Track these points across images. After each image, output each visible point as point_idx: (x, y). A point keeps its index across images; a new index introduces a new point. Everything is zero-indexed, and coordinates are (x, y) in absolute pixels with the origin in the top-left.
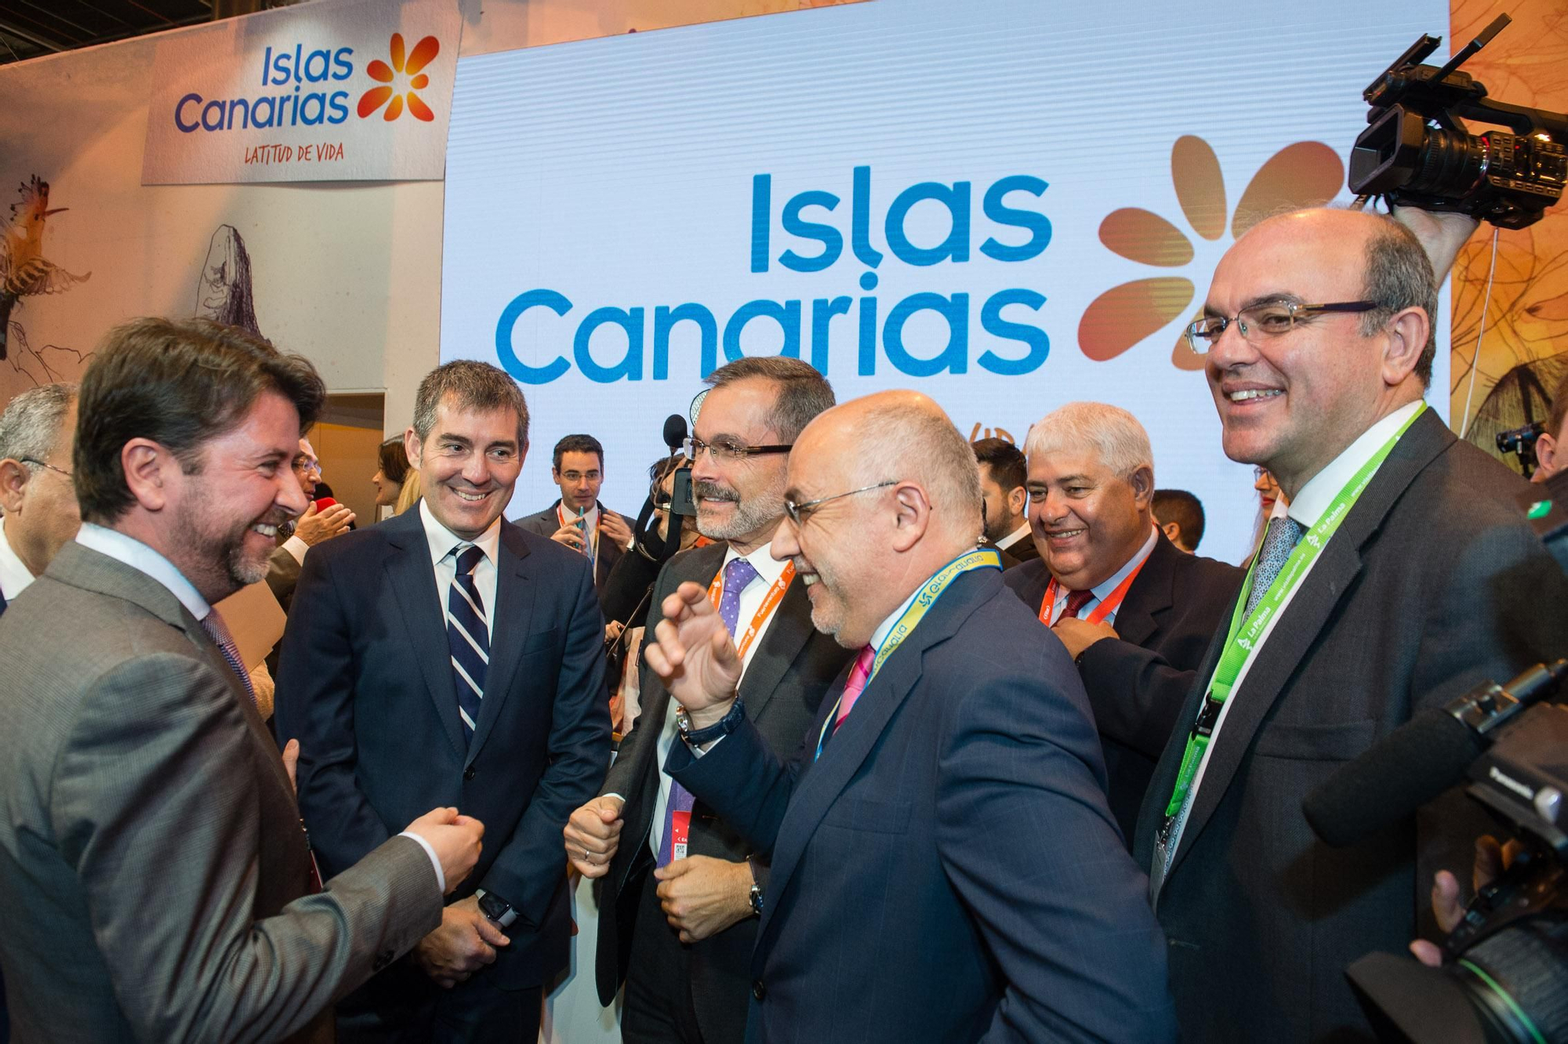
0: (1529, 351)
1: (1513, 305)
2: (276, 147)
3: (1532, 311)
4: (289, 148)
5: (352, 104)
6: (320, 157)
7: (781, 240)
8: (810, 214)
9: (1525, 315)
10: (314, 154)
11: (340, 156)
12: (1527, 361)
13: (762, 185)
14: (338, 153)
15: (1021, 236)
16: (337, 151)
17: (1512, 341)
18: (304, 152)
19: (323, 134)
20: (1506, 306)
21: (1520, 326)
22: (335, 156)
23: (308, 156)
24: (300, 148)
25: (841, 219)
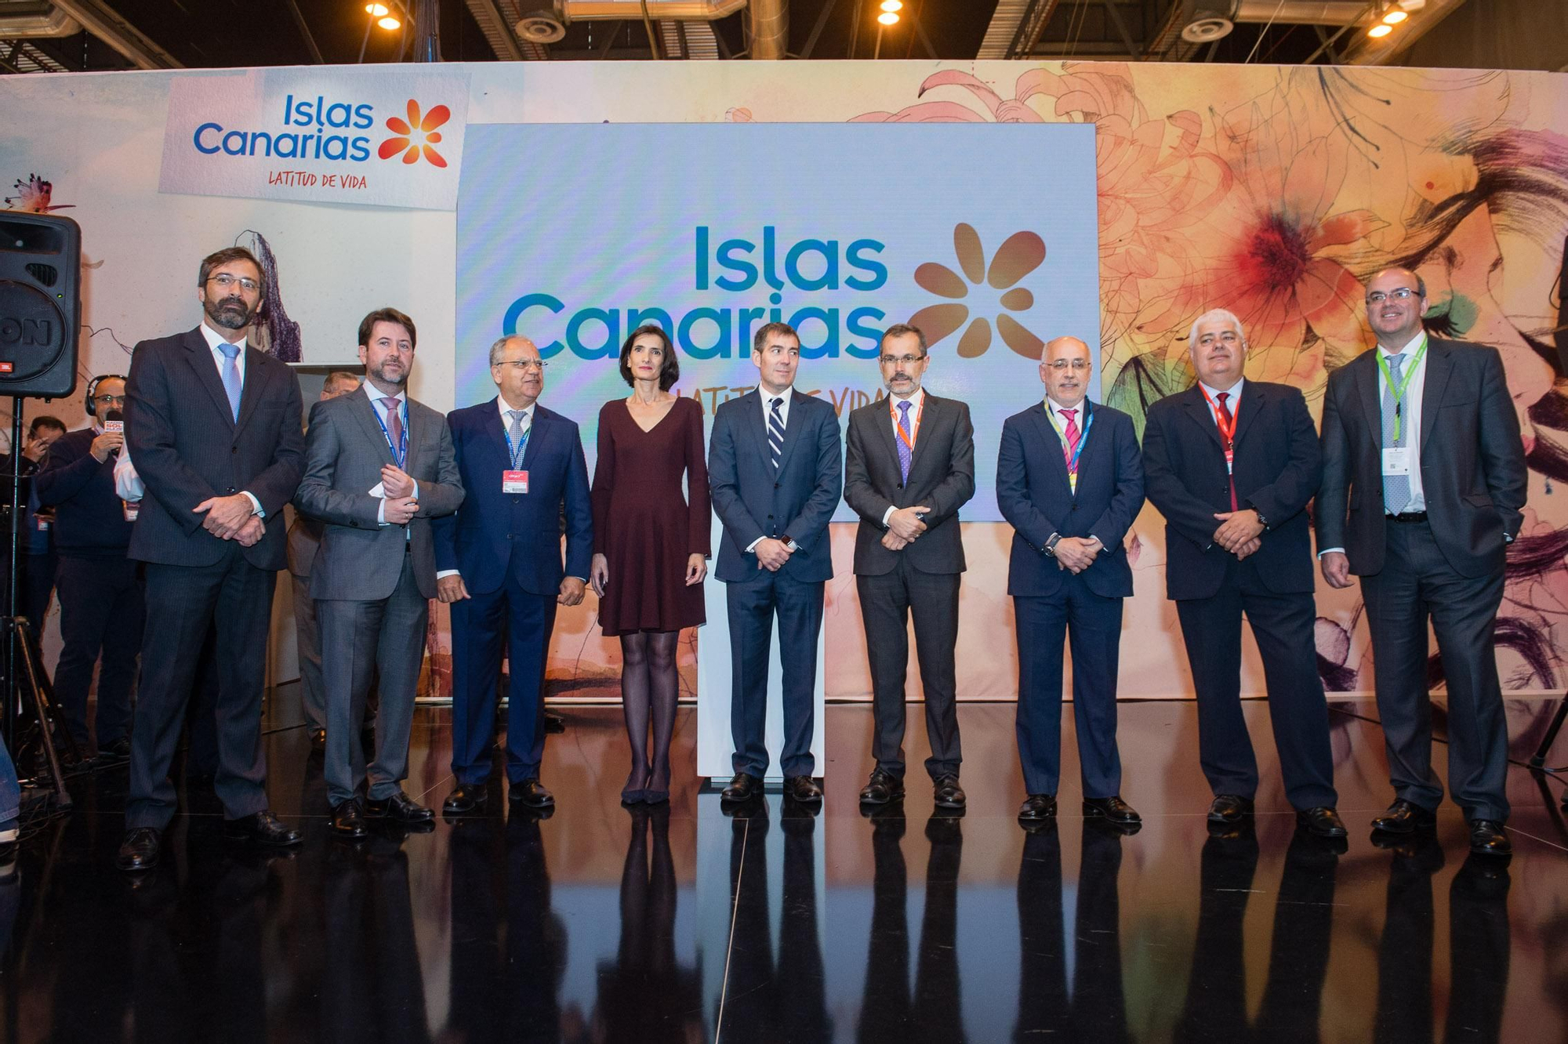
0: (1138, 349)
1: (1130, 325)
2: (300, 173)
3: (1139, 328)
4: (313, 176)
5: (374, 147)
6: (344, 185)
7: (715, 270)
8: (736, 254)
9: (1136, 330)
10: (337, 182)
11: (363, 186)
12: (1138, 354)
13: (702, 233)
14: (361, 184)
15: (869, 276)
16: (360, 182)
17: (1130, 344)
18: (328, 180)
19: (347, 167)
20: (1127, 325)
21: (1134, 336)
22: (359, 184)
23: (332, 183)
24: (324, 176)
25: (756, 258)
